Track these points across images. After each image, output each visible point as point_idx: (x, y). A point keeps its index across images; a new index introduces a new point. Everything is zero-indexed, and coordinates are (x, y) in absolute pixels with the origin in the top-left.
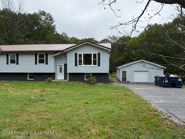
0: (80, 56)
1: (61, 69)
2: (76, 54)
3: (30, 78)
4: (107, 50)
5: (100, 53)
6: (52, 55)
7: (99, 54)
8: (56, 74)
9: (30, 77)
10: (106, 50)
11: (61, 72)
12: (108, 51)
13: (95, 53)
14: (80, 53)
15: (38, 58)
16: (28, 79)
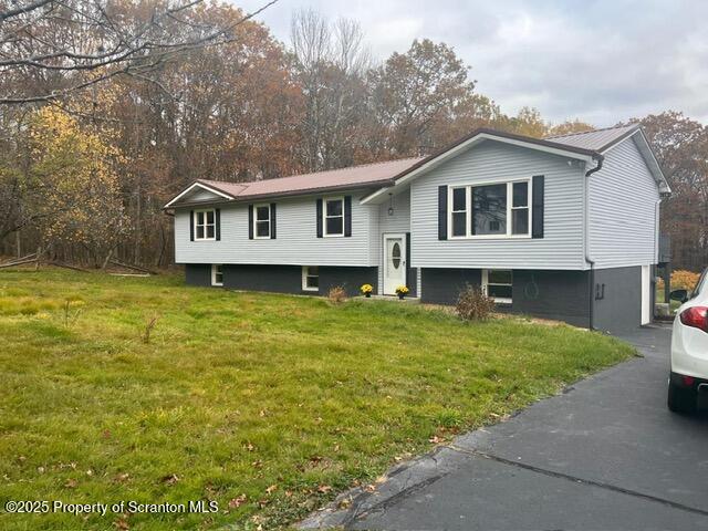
0: (459, 194)
1: (396, 251)
2: (443, 190)
3: (310, 285)
4: (573, 160)
5: (542, 177)
6: (361, 200)
7: (539, 182)
8: (380, 270)
9: (311, 283)
10: (569, 159)
11: (396, 263)
12: (579, 160)
13: (520, 178)
14: (459, 185)
15: (325, 216)
16: (305, 287)
